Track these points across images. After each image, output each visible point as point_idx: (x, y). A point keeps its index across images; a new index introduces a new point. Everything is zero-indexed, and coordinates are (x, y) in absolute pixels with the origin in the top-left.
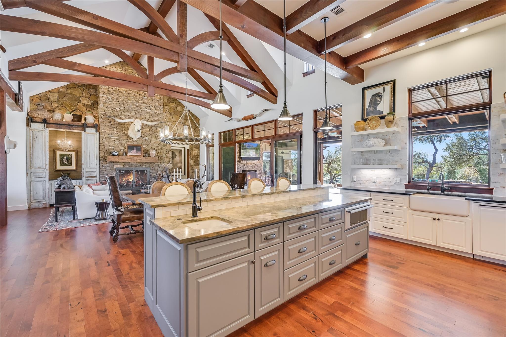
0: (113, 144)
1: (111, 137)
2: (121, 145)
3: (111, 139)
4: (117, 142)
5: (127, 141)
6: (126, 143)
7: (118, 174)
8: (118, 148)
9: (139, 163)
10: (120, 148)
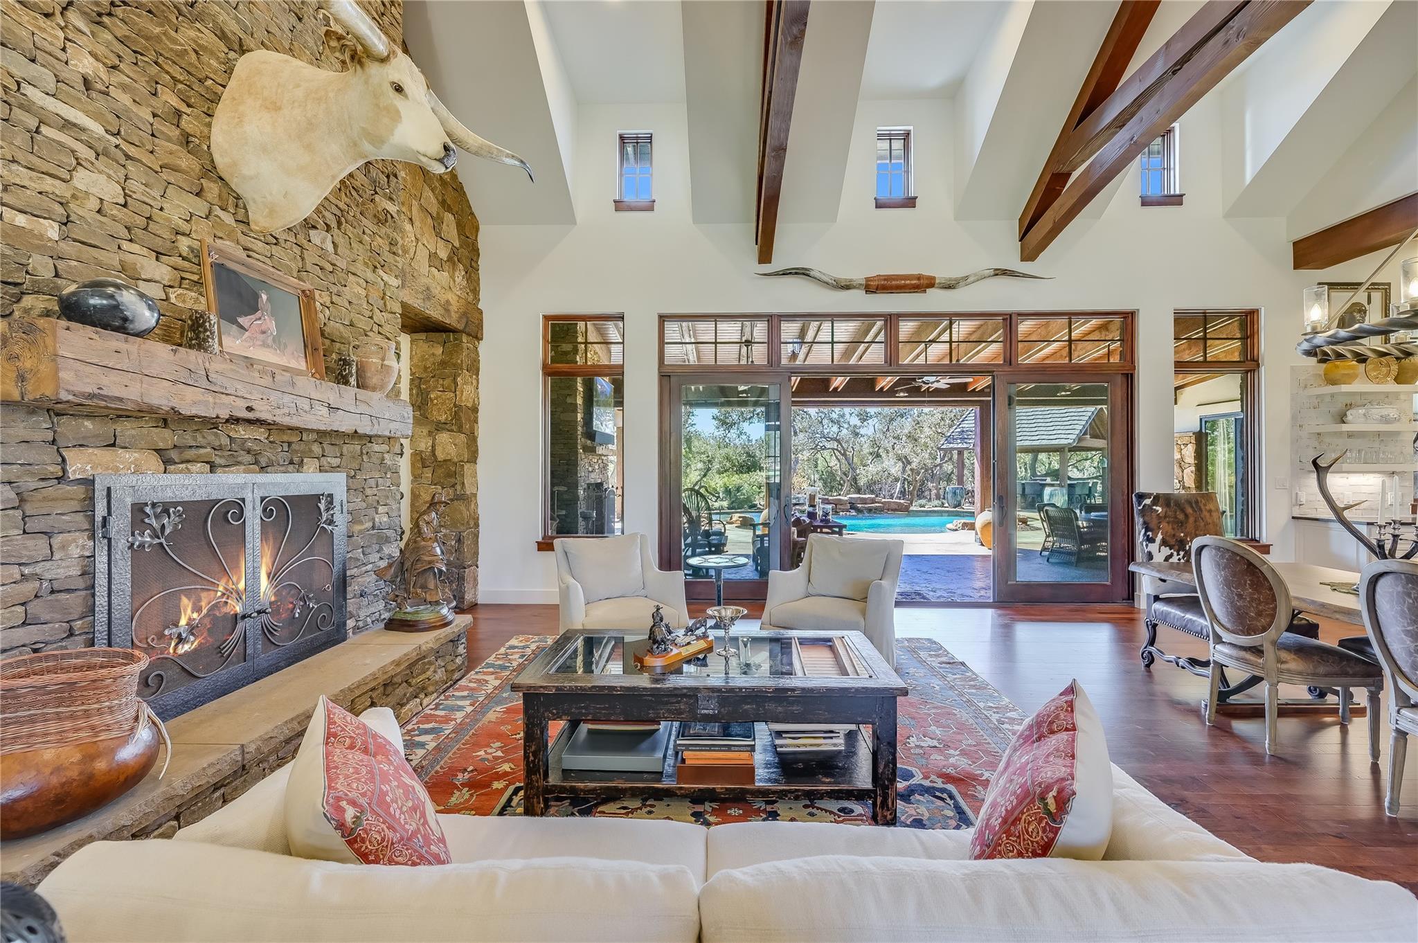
0: (50, 185)
2: (143, 228)
3: (32, 122)
4: (98, 184)
6: (185, 227)
7: (121, 544)
8: (114, 259)
9: (285, 438)
10: (129, 258)
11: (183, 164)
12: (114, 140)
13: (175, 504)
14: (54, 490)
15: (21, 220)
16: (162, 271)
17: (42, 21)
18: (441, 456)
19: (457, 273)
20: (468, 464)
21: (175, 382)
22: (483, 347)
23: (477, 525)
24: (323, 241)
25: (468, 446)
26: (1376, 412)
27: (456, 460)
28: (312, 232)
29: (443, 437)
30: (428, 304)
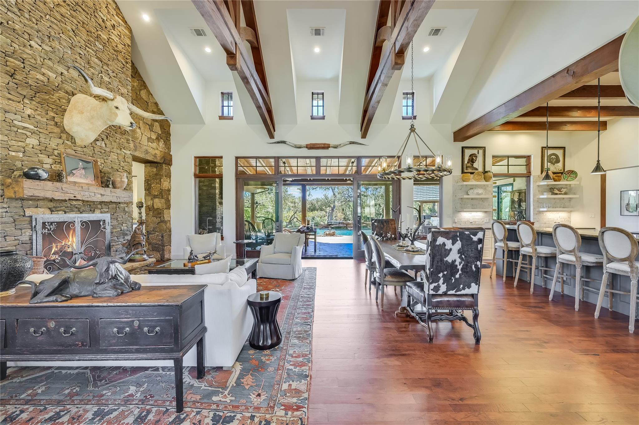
0: (20, 144)
1: (15, 122)
2: (44, 150)
3: (16, 129)
4: (32, 141)
5: (61, 141)
6: (56, 148)
7: (39, 232)
8: (36, 159)
9: (88, 204)
10: (40, 158)
11: (55, 131)
12: (36, 129)
13: (54, 222)
14: (22, 218)
15: (14, 154)
16: (50, 161)
17: (18, 104)
18: (155, 207)
19: (160, 143)
20: (166, 210)
21: (53, 191)
22: (172, 168)
23: (170, 231)
24: (101, 144)
25: (166, 203)
26: (476, 191)
27: (161, 208)
28: (97, 142)
29: (156, 200)
30: (147, 155)
